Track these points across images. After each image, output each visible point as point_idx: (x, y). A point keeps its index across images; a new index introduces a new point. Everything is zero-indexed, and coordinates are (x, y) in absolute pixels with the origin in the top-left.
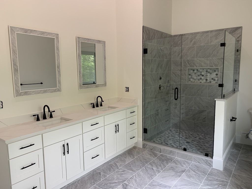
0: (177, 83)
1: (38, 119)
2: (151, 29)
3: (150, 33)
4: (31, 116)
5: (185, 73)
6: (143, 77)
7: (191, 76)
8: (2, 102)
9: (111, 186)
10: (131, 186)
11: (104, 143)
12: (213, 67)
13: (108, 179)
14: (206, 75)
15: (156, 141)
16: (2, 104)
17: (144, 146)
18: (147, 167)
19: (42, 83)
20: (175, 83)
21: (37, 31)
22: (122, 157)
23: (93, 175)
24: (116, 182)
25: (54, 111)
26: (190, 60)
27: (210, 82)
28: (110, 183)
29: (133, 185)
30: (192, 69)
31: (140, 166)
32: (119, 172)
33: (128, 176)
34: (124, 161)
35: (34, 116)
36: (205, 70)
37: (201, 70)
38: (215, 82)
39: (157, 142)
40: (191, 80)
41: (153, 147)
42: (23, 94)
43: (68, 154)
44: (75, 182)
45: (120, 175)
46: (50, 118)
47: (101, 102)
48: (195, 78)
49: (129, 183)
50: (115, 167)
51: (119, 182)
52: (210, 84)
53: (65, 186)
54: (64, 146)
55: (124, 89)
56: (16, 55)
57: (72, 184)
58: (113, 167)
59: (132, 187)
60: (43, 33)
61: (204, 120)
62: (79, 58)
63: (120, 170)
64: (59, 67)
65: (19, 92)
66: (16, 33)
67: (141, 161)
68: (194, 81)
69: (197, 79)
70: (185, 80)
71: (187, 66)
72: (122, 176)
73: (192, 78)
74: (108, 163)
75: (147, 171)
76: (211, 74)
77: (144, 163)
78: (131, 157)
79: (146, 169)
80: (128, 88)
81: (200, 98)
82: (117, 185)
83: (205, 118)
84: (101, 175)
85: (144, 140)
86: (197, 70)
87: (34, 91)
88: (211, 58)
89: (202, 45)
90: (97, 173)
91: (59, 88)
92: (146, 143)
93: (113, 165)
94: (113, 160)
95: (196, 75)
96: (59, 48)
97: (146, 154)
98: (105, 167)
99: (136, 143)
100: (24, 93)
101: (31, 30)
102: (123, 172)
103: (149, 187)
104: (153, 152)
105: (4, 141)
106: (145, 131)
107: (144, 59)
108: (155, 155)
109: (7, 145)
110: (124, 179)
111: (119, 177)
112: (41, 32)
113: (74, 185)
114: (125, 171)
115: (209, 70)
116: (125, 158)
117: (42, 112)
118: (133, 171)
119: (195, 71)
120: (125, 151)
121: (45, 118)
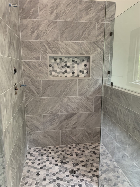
0: (33, 79)
5: (46, 63)
7: (53, 68)
12: (83, 54)
14: (72, 66)
20: (29, 80)
26: (51, 42)
27: (78, 76)
30: (53, 57)
36: (71, 59)
37: (66, 60)
38: (83, 75)
40: (53, 73)
48: (58, 70)
52: (77, 78)
61: (74, 126)
68: (56, 74)
69: (61, 72)
70: (45, 74)
71: (48, 52)
73: (53, 71)
76: (78, 64)
81: (68, 98)
83: (75, 123)
86: (61, 59)
88: (81, 42)
89: (68, 20)
95: (60, 66)
115: (76, 60)
119: (58, 61)
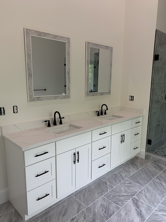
1: (49, 125)
2: (163, 33)
3: (162, 38)
4: (43, 122)
6: (152, 86)
8: (17, 107)
9: (120, 199)
10: (142, 202)
11: (110, 153)
13: (115, 191)
15: (158, 152)
16: (17, 109)
17: (147, 157)
18: (155, 181)
19: (45, 90)
21: (50, 34)
22: (125, 166)
23: (99, 184)
24: (125, 196)
25: (64, 118)
28: (119, 196)
29: (145, 202)
31: (147, 179)
32: (125, 183)
33: (136, 189)
34: (129, 172)
35: (45, 121)
39: (160, 154)
41: (157, 160)
42: (35, 99)
43: (78, 162)
44: (83, 190)
45: (127, 188)
46: (60, 124)
47: (105, 110)
49: (139, 198)
50: (120, 177)
51: (128, 195)
53: (73, 193)
54: (75, 154)
55: (128, 98)
56: (30, 59)
57: (79, 192)
58: (118, 177)
59: (144, 203)
60: (56, 36)
62: (87, 64)
63: (127, 182)
64: (69, 73)
65: (32, 97)
66: (31, 36)
67: (146, 173)
72: (130, 189)
74: (112, 172)
75: (156, 186)
77: (150, 176)
78: (134, 167)
79: (154, 183)
80: (133, 97)
82: (126, 199)
84: (107, 185)
85: (147, 151)
87: (46, 97)
90: (102, 182)
91: (68, 95)
92: (149, 154)
93: (117, 175)
94: (116, 170)
96: (70, 53)
97: (150, 166)
98: (110, 176)
99: (139, 153)
100: (37, 98)
101: (44, 33)
102: (129, 184)
103: (163, 206)
104: (157, 165)
105: (21, 148)
106: (149, 142)
107: (154, 66)
108: (161, 169)
109: (23, 152)
110: (133, 193)
111: (127, 189)
112: (54, 35)
113: (82, 193)
114: (131, 183)
116: (129, 168)
117: (52, 118)
118: (140, 184)
120: (128, 161)
121: (55, 124)
